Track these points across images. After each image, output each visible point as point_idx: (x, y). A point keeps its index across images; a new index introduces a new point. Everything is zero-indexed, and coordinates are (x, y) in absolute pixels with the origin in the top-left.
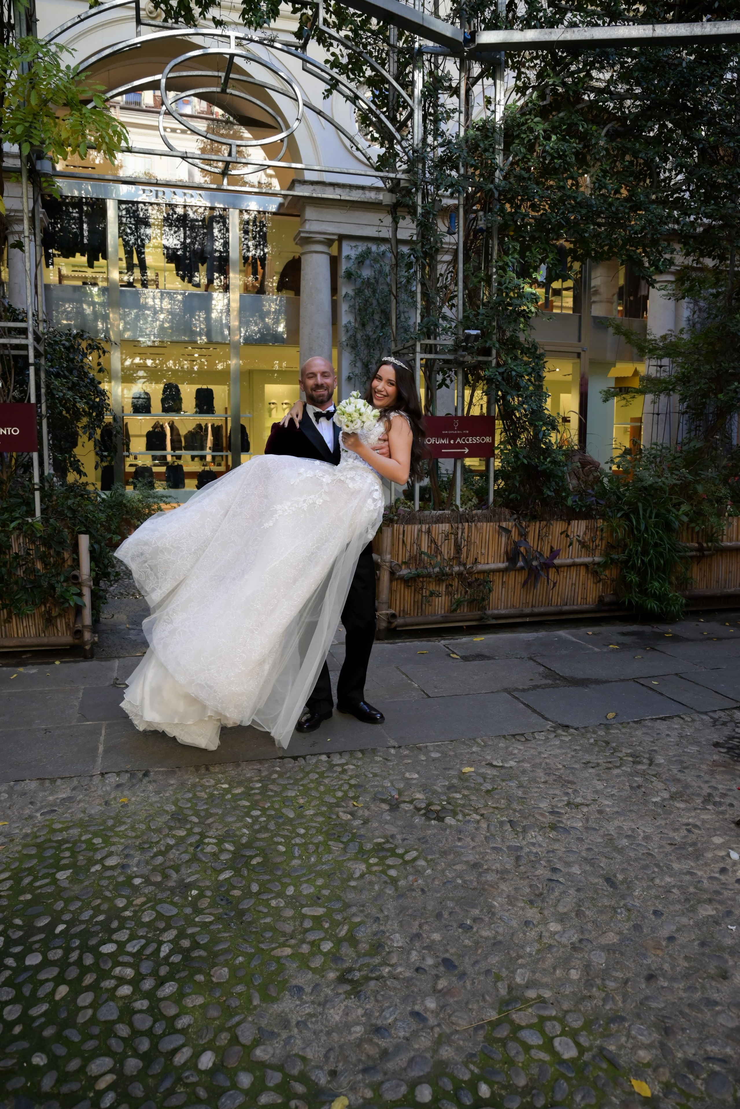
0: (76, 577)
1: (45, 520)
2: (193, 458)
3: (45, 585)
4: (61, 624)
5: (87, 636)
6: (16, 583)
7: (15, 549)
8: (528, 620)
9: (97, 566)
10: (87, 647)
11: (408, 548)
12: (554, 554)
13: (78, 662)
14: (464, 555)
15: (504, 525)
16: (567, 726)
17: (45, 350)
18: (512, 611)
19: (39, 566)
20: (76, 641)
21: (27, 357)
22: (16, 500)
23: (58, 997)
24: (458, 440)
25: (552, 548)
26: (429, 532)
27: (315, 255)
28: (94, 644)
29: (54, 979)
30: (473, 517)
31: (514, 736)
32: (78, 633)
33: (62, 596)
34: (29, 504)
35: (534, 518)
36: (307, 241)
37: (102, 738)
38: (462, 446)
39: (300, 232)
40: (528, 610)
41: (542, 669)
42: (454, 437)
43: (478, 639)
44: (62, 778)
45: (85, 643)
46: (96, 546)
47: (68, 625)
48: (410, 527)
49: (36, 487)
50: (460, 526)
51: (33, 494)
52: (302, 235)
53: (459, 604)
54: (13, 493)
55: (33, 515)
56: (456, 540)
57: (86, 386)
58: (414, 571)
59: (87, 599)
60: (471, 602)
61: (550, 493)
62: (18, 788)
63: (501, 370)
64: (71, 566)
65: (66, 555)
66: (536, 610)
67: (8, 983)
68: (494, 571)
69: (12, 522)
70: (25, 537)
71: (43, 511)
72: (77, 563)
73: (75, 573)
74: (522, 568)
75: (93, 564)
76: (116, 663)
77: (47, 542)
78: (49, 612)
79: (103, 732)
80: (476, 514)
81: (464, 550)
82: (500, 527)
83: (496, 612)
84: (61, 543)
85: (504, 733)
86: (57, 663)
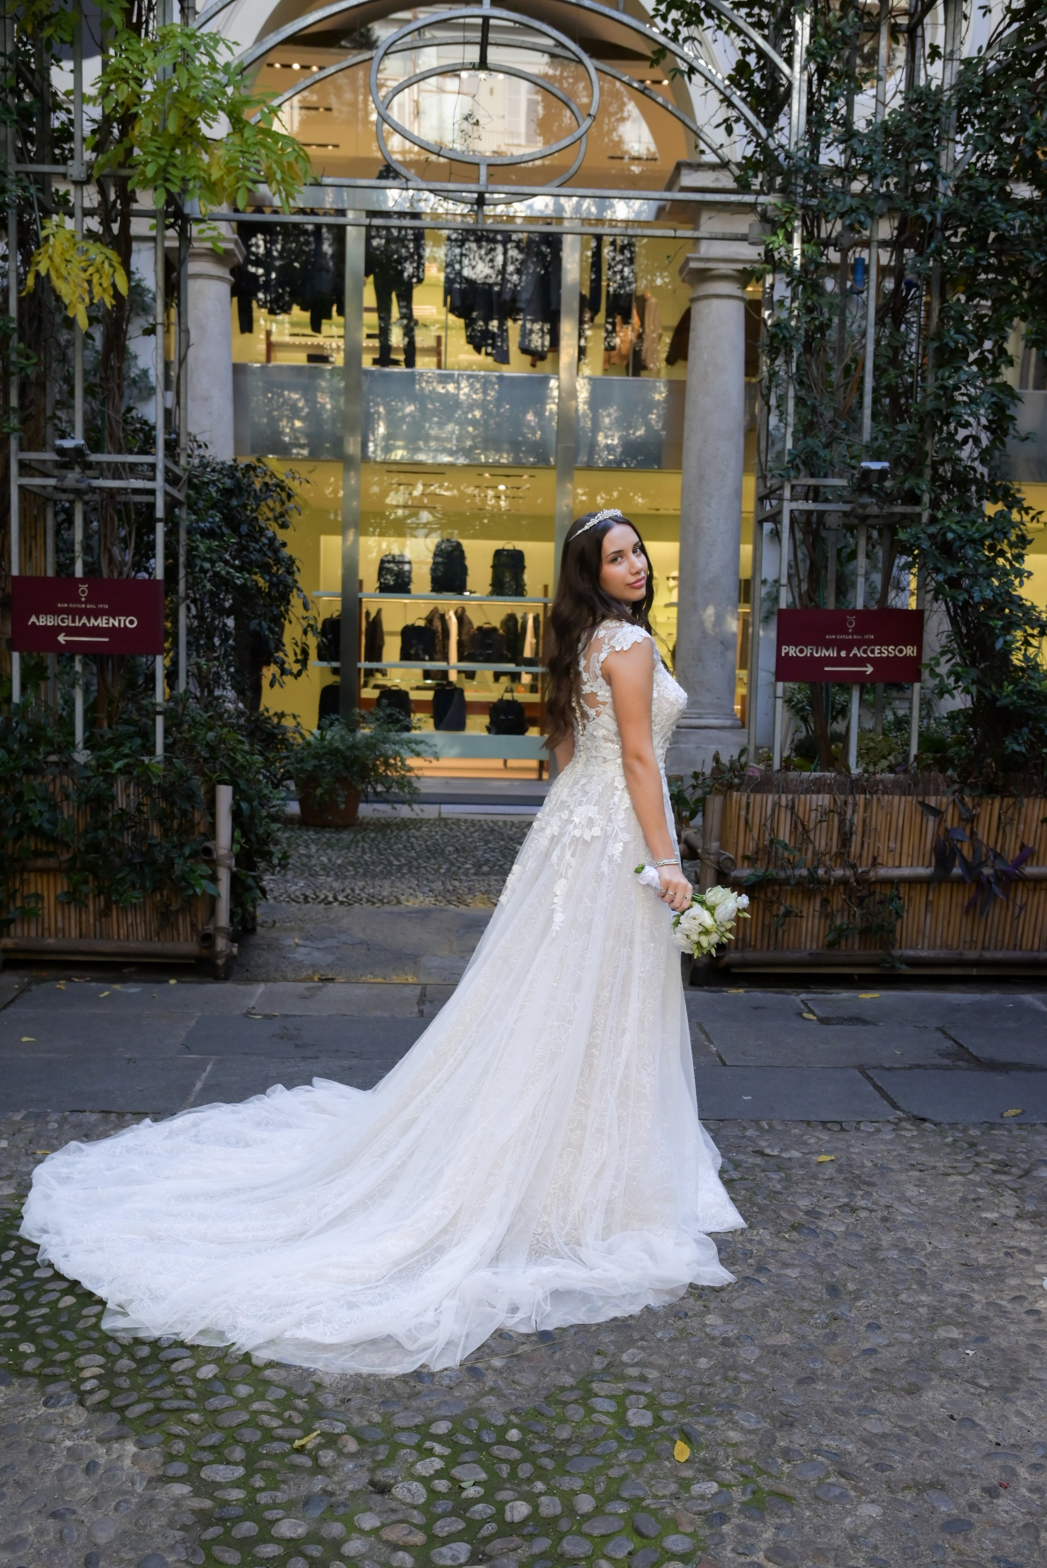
0: (208, 851)
1: (168, 761)
2: (497, 676)
3: (161, 858)
4: (183, 924)
5: (221, 944)
6: (119, 854)
7: (121, 802)
8: (974, 972)
9: (244, 835)
10: (220, 962)
11: (755, 833)
12: (1027, 854)
13: (204, 983)
14: (855, 848)
15: (932, 801)
16: (924, 1120)
17: (188, 496)
18: (942, 954)
19: (155, 831)
20: (205, 952)
21: (152, 506)
22: (126, 727)
23: (61, 1305)
24: (855, 651)
25: (1023, 846)
26: (792, 808)
27: (715, 303)
28: (231, 958)
29: (61, 1291)
30: (877, 782)
31: (824, 1123)
32: (208, 939)
33: (183, 878)
34: (147, 735)
35: (991, 790)
36: (703, 276)
37: (204, 1075)
38: (862, 662)
39: (688, 260)
40: (971, 955)
41: (949, 1043)
42: (848, 646)
43: (867, 996)
44: (134, 1114)
45: (216, 955)
46: (244, 805)
47: (193, 925)
48: (759, 797)
49: (158, 709)
50: (850, 799)
51: (154, 721)
52: (693, 265)
53: (841, 934)
54: (125, 716)
55: (152, 753)
56: (842, 822)
57: (260, 551)
58: (760, 872)
59: (224, 887)
60: (865, 932)
61: (1017, 748)
62: (74, 1118)
63: (932, 530)
64: (204, 834)
65: (197, 816)
66: (988, 955)
67: (9, 1287)
68: (912, 882)
69: (117, 760)
70: (137, 785)
71: (167, 748)
72: (212, 832)
73: (208, 844)
74: (960, 881)
75: (237, 833)
76: (261, 988)
77: (168, 792)
78: (167, 906)
79: (209, 1068)
80: (882, 781)
81: (856, 839)
82: (923, 804)
83: (911, 953)
84: (191, 796)
85: (812, 1118)
86: (173, 982)
